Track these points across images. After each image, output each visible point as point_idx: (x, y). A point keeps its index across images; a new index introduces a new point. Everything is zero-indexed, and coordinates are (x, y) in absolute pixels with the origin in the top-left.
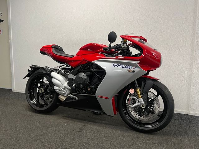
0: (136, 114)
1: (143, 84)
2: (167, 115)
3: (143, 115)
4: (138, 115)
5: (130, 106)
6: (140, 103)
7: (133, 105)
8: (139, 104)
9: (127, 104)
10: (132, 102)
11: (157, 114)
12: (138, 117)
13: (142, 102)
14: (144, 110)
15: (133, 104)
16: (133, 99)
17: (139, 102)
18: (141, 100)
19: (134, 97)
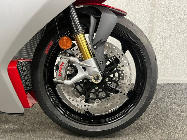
0: (79, 99)
1: (93, 20)
2: (145, 91)
3: (95, 100)
4: (83, 101)
5: (63, 84)
6: (89, 72)
7: (70, 79)
8: (86, 74)
9: (55, 77)
10: (68, 72)
11: (126, 92)
12: (83, 107)
13: (92, 70)
14: (97, 88)
15: (70, 76)
16: (70, 63)
17: (85, 70)
18: (91, 62)
19: (72, 59)
